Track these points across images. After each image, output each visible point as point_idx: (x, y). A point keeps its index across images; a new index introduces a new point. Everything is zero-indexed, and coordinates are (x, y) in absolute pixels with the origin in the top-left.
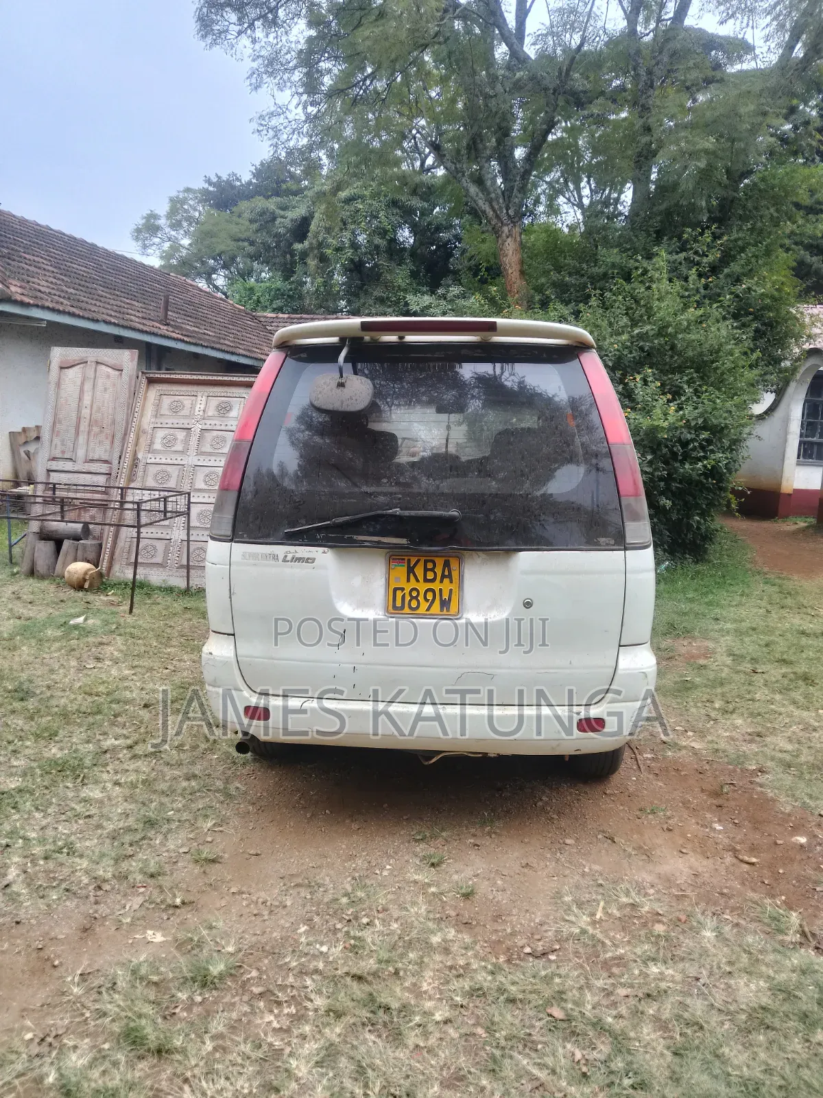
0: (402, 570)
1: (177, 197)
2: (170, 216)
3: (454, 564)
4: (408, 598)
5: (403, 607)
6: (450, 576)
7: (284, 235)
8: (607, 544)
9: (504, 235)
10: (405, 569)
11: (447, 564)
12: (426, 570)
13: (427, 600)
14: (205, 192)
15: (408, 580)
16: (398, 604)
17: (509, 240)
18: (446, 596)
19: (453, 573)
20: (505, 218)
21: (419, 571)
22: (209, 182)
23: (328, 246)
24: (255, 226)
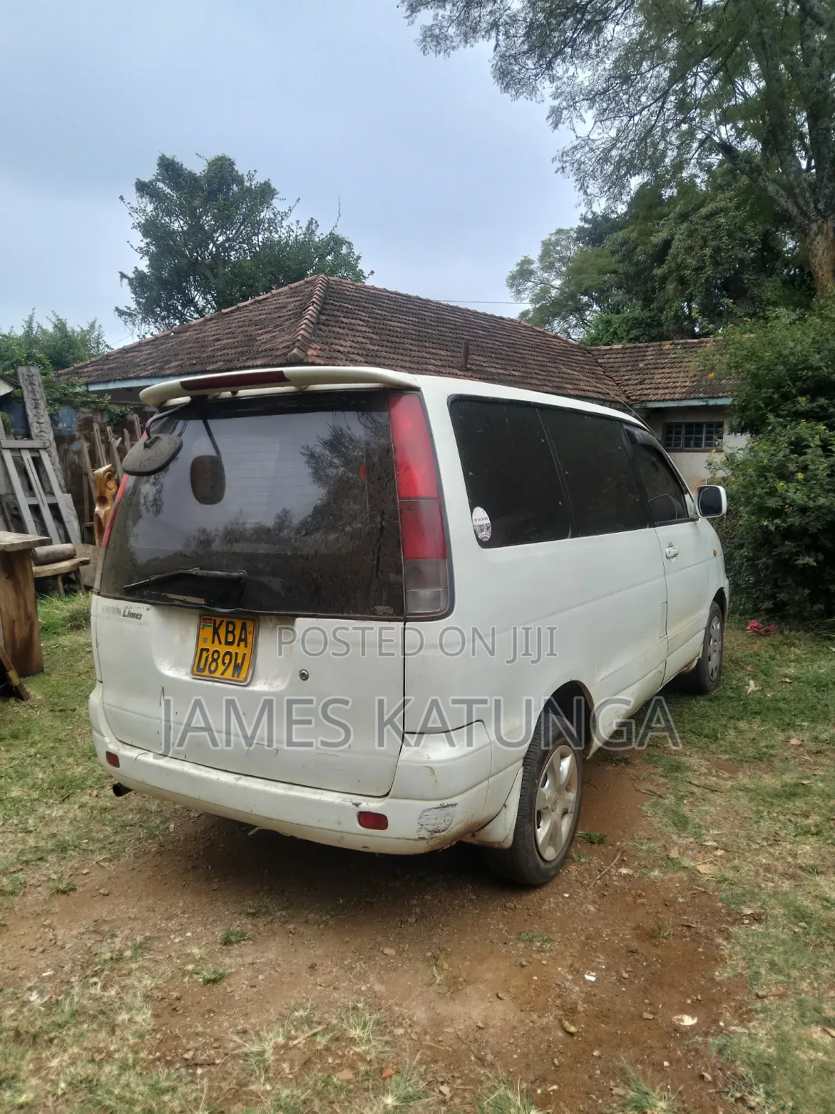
0: (208, 632)
1: (550, 240)
2: (542, 258)
3: (250, 628)
4: (210, 659)
5: (203, 670)
6: (245, 640)
7: (645, 262)
8: (385, 614)
9: (812, 234)
10: (211, 629)
11: (244, 627)
12: (227, 632)
13: (224, 663)
14: (580, 230)
15: (213, 642)
16: (203, 665)
17: (819, 237)
18: (239, 661)
19: (248, 635)
20: (813, 214)
21: (222, 632)
22: (585, 219)
23: (686, 268)
24: (617, 257)
